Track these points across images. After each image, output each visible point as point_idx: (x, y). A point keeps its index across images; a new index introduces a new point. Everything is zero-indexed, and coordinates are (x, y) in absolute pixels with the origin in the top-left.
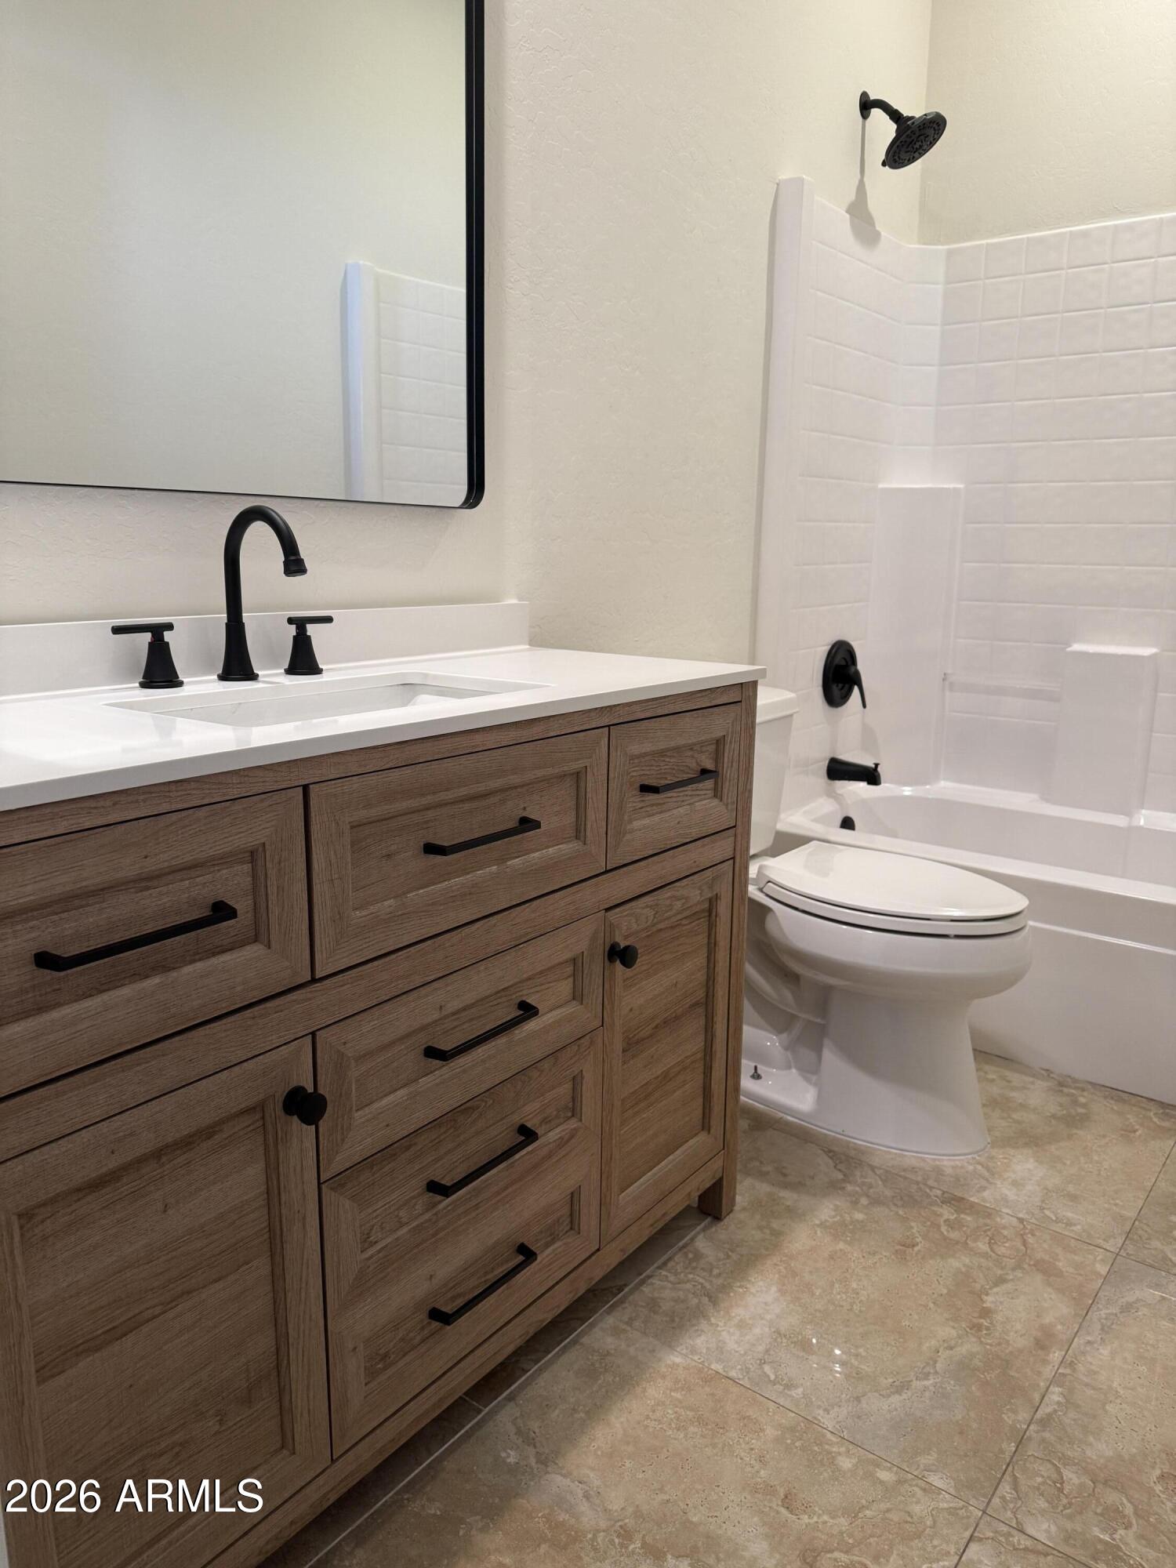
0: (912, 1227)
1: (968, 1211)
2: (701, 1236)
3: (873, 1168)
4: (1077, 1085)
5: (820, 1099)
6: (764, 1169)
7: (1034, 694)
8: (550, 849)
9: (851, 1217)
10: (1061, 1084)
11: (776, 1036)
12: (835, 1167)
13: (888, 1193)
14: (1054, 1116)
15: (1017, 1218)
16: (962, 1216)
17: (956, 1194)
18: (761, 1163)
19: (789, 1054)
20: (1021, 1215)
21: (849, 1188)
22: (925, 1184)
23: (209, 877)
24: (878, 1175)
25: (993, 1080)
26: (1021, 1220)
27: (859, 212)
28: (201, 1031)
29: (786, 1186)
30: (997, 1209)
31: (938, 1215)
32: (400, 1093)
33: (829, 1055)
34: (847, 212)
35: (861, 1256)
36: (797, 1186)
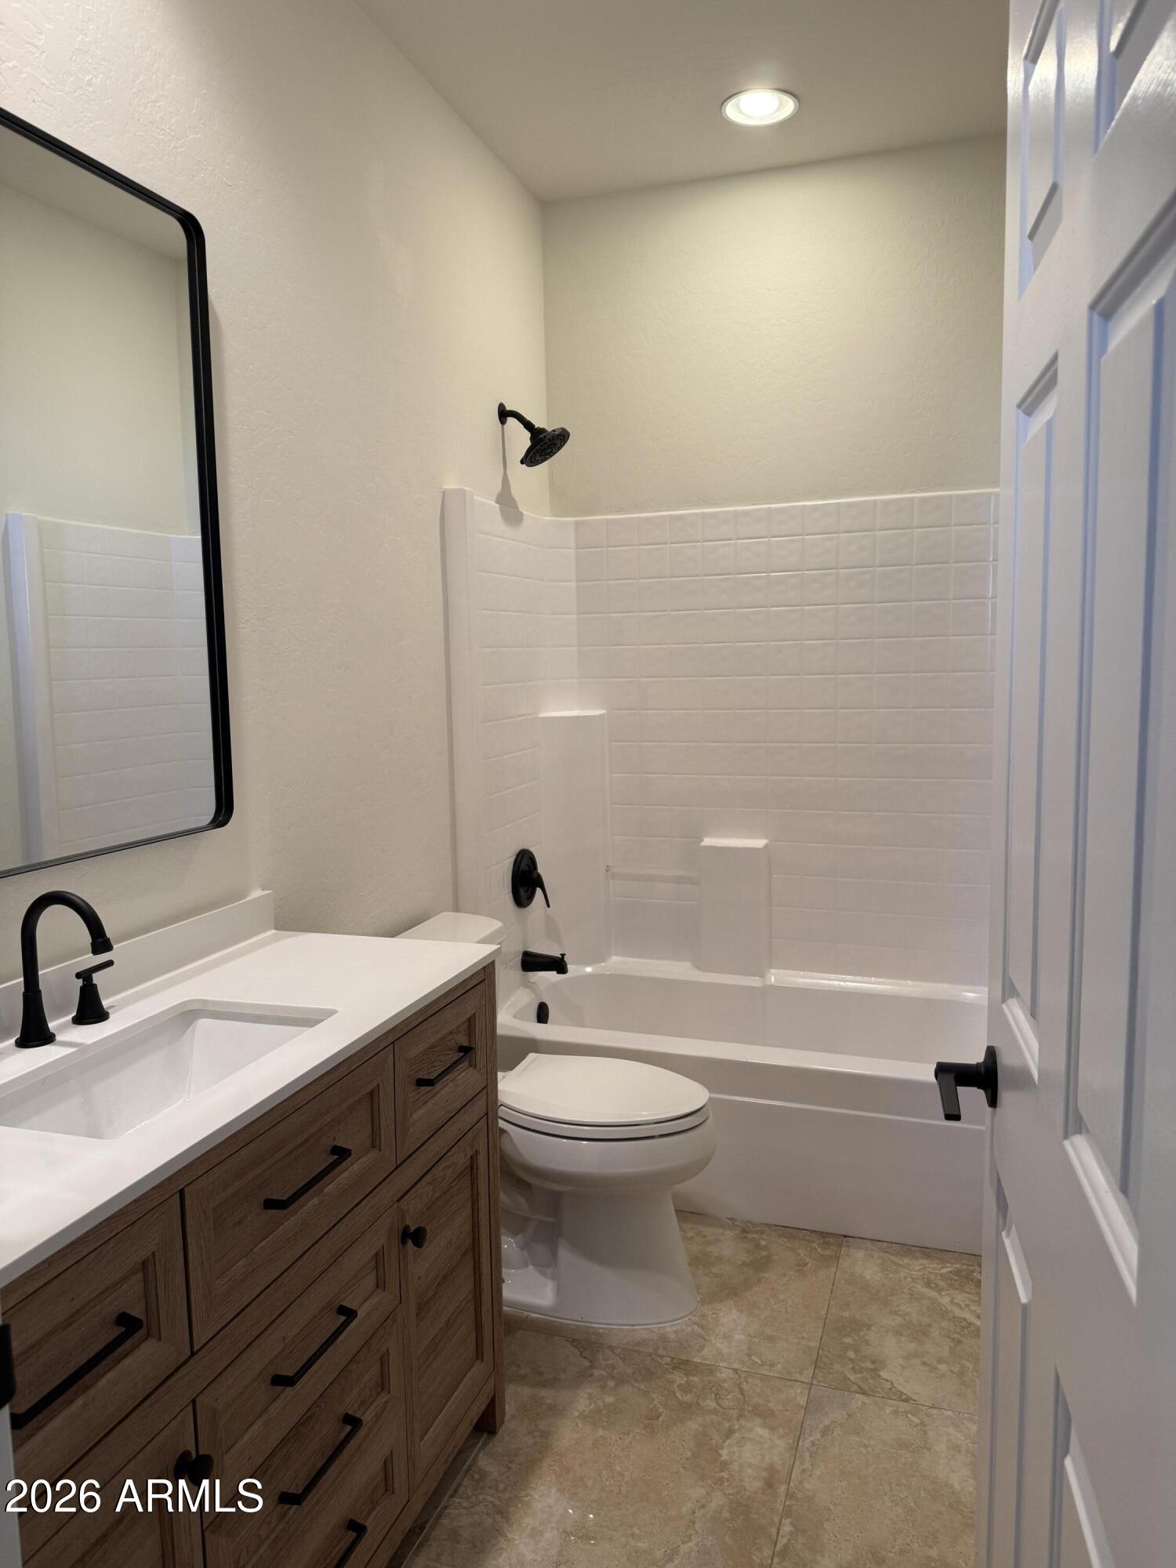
0: (653, 1400)
1: (694, 1372)
2: (481, 1455)
3: (611, 1348)
4: (757, 1229)
5: (559, 1292)
6: (523, 1372)
7: (678, 880)
8: (355, 1166)
9: (603, 1402)
10: (744, 1231)
11: (512, 1238)
12: (581, 1355)
13: (629, 1371)
14: (744, 1264)
15: (732, 1369)
16: (691, 1378)
17: (682, 1358)
18: (519, 1366)
19: (525, 1252)
20: (735, 1366)
21: (596, 1373)
22: (657, 1355)
23: (114, 1295)
24: (617, 1355)
25: (691, 1238)
26: (736, 1371)
27: (506, 500)
28: (115, 1433)
29: (544, 1384)
30: (716, 1364)
31: (672, 1382)
32: (256, 1426)
33: (565, 1254)
34: (497, 502)
35: (618, 1438)
36: (552, 1383)
